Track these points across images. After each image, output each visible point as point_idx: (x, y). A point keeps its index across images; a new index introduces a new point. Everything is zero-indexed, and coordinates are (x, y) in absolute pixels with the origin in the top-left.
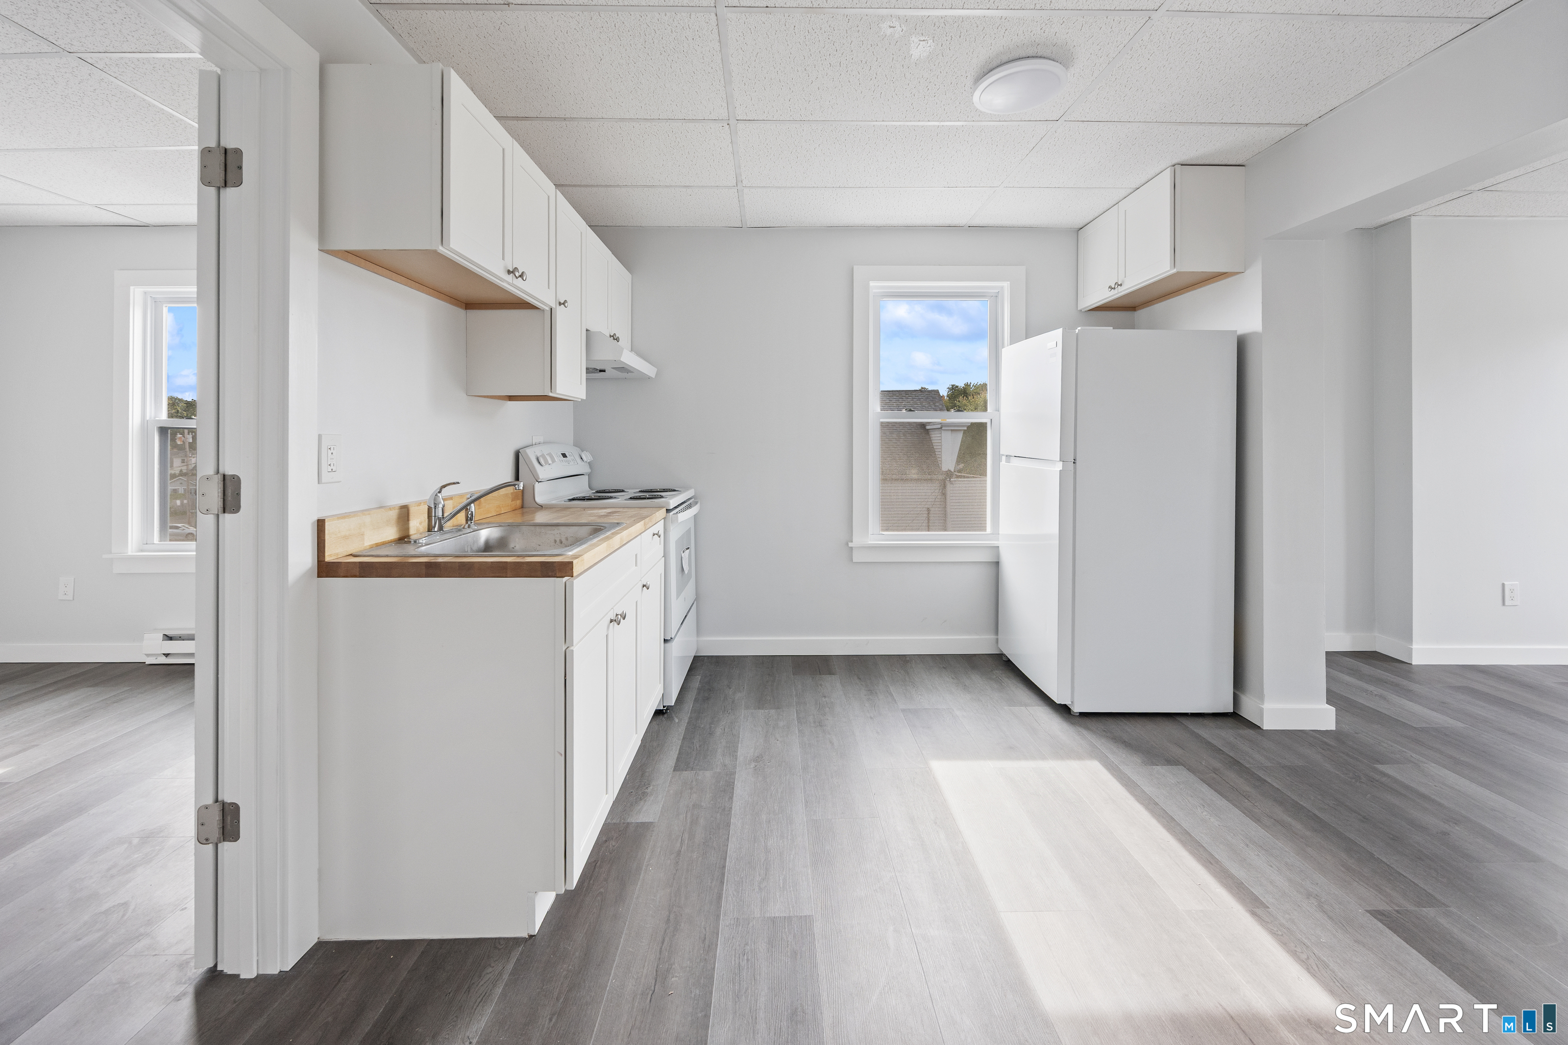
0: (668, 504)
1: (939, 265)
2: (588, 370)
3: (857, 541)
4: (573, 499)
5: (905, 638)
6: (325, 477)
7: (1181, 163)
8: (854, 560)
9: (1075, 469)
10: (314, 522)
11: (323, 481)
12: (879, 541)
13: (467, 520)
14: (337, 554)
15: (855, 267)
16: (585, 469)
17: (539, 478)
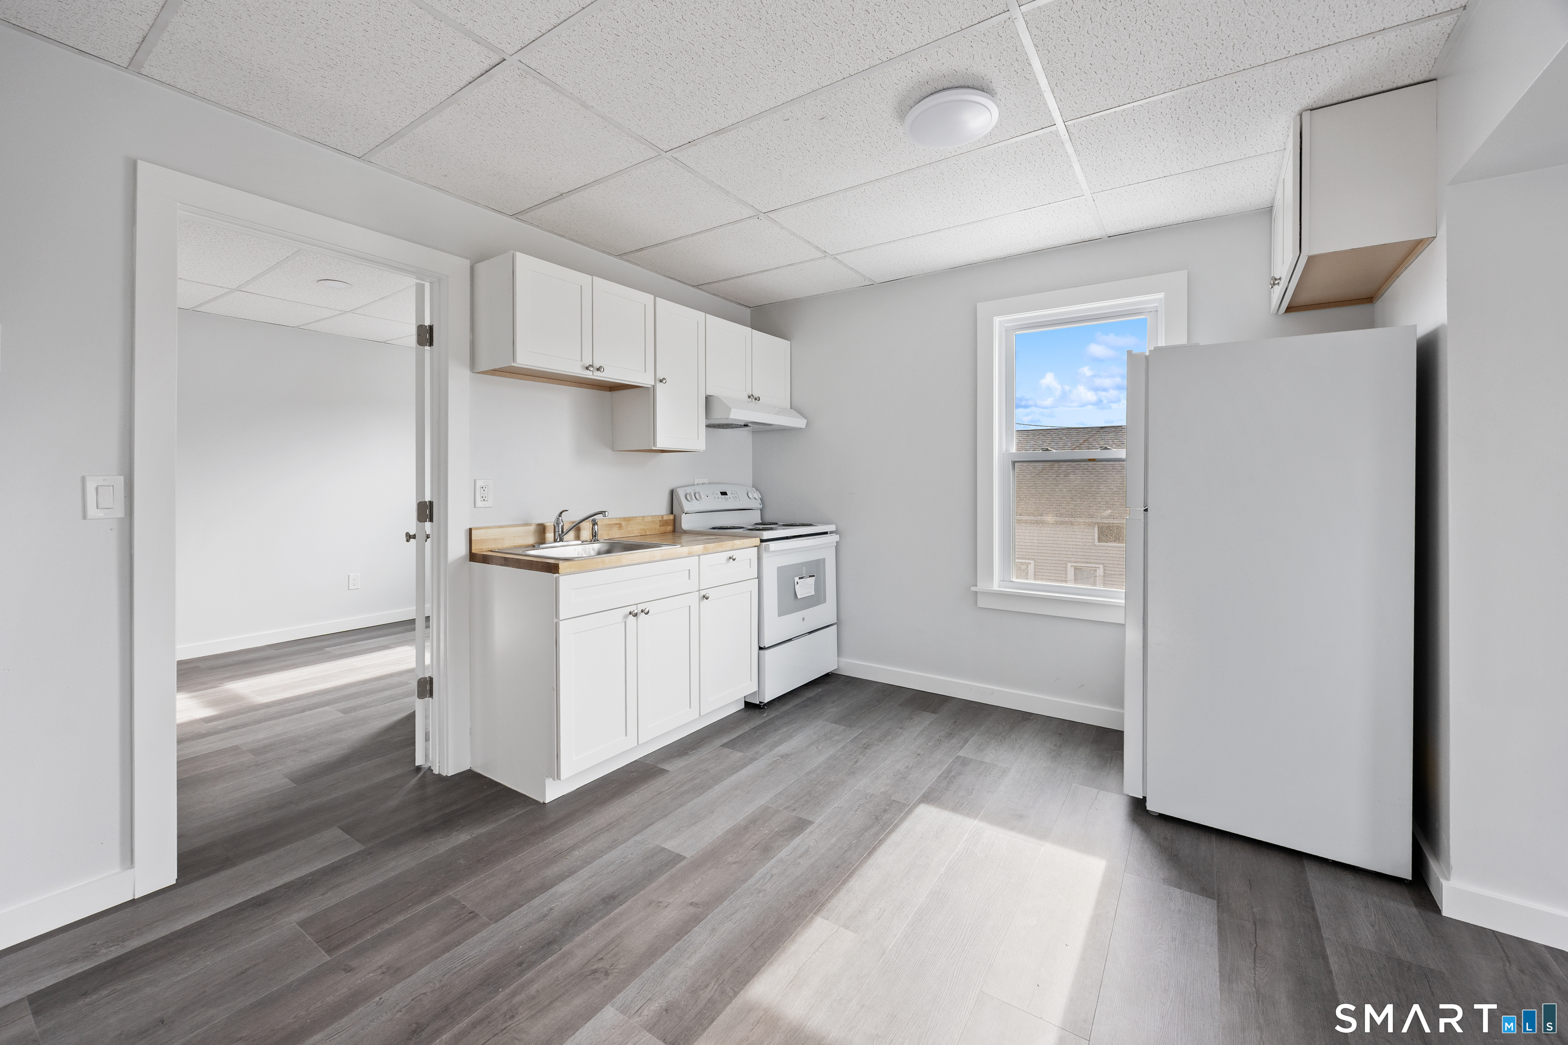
0: (762, 535)
1: (1074, 287)
2: (707, 426)
3: (981, 586)
4: (714, 528)
5: (1035, 695)
6: (479, 503)
7: (1310, 107)
8: (979, 605)
9: (1146, 518)
10: (467, 530)
11: (477, 506)
12: (1009, 588)
13: (593, 537)
14: (482, 549)
15: (978, 305)
16: (757, 504)
17: (684, 510)
